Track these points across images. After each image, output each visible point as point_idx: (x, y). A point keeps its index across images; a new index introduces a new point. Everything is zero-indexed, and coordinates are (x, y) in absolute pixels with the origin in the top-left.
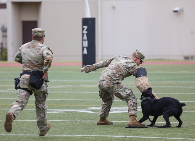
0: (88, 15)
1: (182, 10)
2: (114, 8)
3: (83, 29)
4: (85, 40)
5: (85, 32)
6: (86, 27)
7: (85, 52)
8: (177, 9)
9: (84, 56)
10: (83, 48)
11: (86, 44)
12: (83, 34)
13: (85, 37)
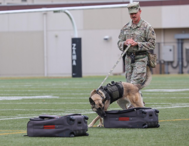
0: (76, 36)
1: (111, 38)
2: (56, 36)
3: (72, 46)
4: (74, 55)
5: (74, 48)
6: (75, 45)
7: (74, 63)
8: (107, 37)
9: (73, 67)
10: (73, 61)
11: (75, 57)
12: (72, 50)
13: (74, 52)
